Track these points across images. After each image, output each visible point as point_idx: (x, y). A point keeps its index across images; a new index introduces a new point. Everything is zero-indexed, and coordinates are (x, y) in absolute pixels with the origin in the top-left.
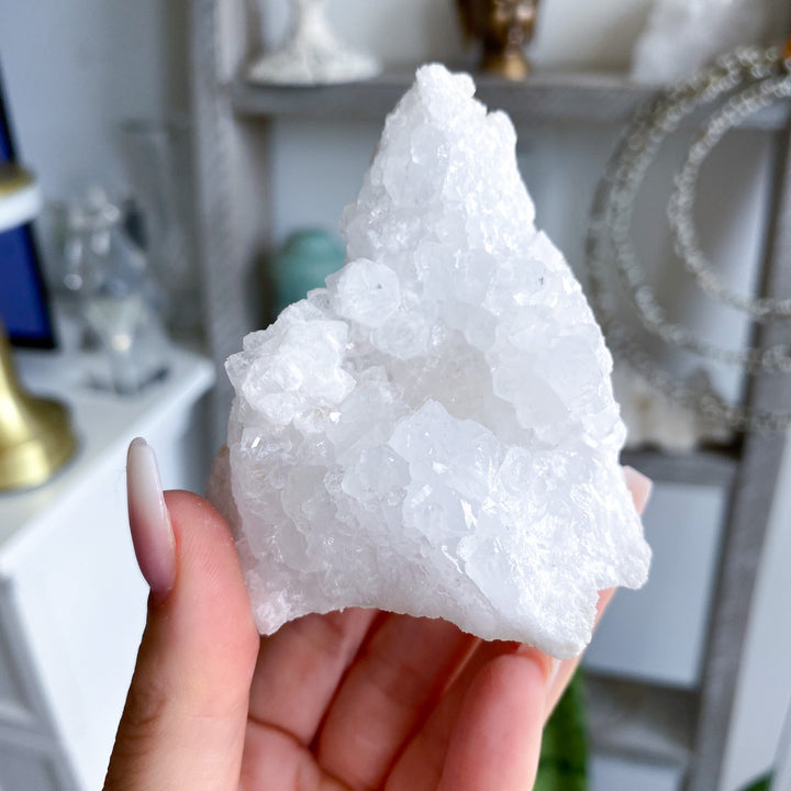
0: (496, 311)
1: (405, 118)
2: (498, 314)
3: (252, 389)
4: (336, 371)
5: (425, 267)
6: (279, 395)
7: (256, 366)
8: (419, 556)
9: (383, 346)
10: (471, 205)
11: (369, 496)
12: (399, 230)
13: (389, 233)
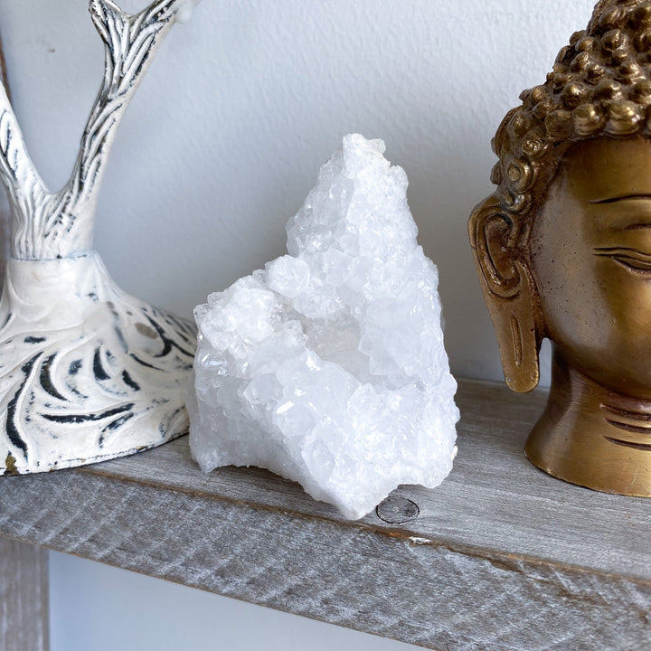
7: (210, 314)
9: (298, 309)
11: (256, 402)
12: (315, 238)
13: (310, 240)
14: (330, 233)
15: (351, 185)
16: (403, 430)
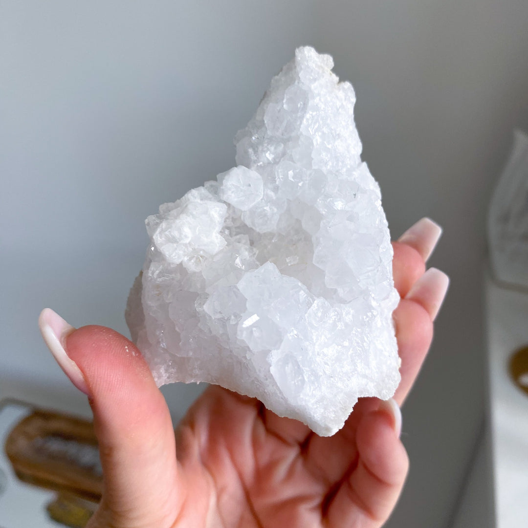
0: (323, 211)
1: (283, 79)
2: (324, 213)
3: (159, 238)
4: (214, 234)
5: (281, 177)
6: (175, 245)
7: (164, 225)
8: (245, 357)
9: (248, 223)
10: (317, 140)
11: (219, 316)
12: (268, 150)
13: (263, 151)
14: (282, 145)
15: (305, 96)
16: (358, 343)
